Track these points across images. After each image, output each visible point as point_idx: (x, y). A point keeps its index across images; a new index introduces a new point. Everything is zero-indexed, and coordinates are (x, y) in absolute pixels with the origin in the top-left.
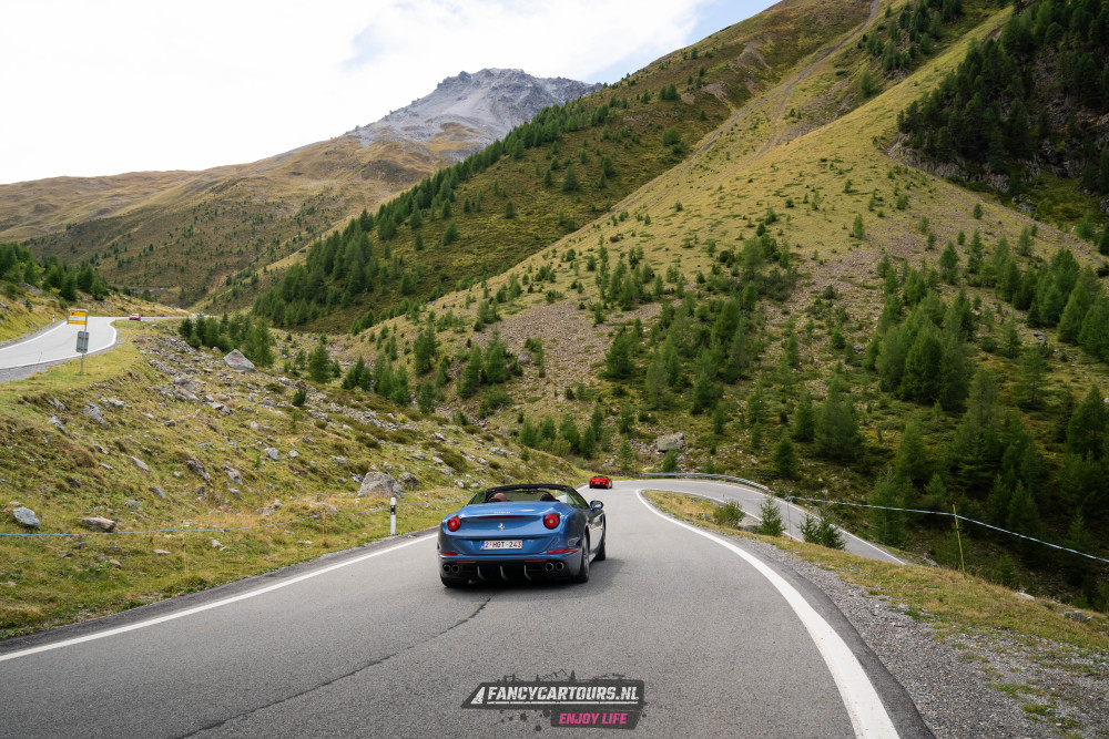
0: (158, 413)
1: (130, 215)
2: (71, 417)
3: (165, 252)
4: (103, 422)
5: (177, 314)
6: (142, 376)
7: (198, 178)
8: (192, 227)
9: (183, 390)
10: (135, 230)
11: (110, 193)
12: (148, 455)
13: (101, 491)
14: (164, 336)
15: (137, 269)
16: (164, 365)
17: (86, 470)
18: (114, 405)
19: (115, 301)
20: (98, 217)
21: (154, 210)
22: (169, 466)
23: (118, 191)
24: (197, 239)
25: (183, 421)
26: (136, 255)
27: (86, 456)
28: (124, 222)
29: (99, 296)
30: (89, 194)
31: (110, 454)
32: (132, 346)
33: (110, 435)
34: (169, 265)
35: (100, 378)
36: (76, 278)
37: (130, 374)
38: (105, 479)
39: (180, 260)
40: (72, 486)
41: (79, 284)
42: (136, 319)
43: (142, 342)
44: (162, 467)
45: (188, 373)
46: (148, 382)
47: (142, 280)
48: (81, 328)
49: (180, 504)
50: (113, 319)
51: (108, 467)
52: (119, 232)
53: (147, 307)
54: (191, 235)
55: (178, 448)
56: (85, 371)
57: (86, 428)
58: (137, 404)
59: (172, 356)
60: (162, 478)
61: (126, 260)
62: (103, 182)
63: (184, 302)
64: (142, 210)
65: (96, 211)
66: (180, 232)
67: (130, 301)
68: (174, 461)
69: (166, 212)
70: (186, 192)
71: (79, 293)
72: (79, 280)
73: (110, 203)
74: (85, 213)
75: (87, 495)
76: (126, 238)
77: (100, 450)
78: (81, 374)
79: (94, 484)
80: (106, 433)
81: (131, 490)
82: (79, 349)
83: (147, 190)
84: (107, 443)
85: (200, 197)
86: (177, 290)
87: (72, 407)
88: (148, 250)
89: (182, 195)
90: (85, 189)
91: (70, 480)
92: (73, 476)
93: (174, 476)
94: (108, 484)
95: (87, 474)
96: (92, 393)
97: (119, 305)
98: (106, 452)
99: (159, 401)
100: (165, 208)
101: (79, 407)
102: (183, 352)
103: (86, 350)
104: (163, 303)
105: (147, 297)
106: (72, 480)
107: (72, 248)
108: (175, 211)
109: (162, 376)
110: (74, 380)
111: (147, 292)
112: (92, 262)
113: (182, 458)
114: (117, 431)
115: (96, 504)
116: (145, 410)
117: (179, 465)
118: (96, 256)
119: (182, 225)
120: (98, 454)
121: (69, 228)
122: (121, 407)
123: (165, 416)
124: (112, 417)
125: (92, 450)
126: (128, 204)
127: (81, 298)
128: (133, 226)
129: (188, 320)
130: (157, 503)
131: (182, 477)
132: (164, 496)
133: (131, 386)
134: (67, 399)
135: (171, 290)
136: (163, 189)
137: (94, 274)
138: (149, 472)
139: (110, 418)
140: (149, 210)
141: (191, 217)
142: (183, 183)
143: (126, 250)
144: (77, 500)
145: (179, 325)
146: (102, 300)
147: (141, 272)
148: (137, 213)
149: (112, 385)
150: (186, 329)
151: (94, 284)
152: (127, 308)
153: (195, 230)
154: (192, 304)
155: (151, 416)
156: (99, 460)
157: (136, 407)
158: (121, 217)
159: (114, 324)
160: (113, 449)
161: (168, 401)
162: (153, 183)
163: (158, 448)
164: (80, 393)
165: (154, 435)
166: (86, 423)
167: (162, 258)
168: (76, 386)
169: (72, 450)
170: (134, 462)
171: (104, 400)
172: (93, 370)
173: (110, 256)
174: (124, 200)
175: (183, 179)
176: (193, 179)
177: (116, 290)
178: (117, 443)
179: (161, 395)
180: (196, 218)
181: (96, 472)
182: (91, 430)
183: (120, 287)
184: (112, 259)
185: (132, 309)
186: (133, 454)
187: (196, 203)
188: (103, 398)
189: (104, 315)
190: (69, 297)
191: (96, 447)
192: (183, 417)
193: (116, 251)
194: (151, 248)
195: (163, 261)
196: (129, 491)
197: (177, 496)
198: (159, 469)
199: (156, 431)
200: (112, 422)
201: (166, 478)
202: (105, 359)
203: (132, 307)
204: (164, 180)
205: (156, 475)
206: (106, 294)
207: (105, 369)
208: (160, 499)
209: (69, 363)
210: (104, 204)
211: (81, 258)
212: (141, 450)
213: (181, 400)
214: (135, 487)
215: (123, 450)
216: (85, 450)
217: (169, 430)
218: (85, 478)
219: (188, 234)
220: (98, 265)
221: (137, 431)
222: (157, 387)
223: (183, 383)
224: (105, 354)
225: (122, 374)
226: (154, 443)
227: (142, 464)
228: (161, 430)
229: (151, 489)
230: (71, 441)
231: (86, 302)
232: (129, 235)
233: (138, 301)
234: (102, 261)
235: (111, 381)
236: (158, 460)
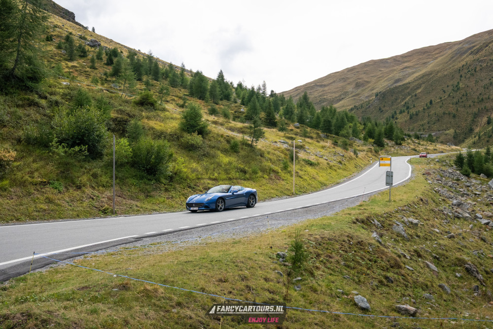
0: (442, 228)
1: (415, 80)
2: (385, 232)
3: (441, 104)
4: (405, 235)
5: (452, 150)
6: (430, 201)
7: (460, 46)
8: (458, 83)
9: (459, 210)
10: (419, 91)
11: (401, 67)
12: (437, 259)
13: (406, 286)
14: (444, 168)
15: (422, 119)
16: (444, 191)
17: (396, 270)
18: (412, 223)
19: (409, 144)
20: (394, 85)
21: (431, 74)
22: (452, 268)
23: (406, 64)
24: (463, 92)
25: (460, 234)
26: (421, 109)
27: (396, 260)
28: (412, 86)
29: (399, 142)
30: (387, 70)
31: (411, 259)
32: (422, 178)
33: (411, 245)
34: (444, 113)
35: (402, 204)
36: (383, 130)
37: (422, 200)
38: (409, 278)
39: (452, 109)
40: (388, 281)
41: (386, 134)
42: (424, 157)
43: (429, 174)
44: (447, 269)
45: (462, 196)
46: (434, 205)
47: (426, 127)
48: (388, 169)
49: (462, 298)
50: (408, 158)
51: (410, 268)
52: (409, 94)
53: (431, 147)
54: (458, 89)
55: (458, 255)
56: (392, 199)
57: (395, 240)
58: (427, 222)
59: (450, 183)
60: (447, 278)
61: (414, 113)
62: (396, 60)
63: (457, 140)
64: (423, 76)
65: (393, 81)
66: (451, 88)
67: (419, 144)
68: (456, 265)
69: (439, 74)
70: (453, 57)
71: (386, 141)
72: (385, 131)
73: (401, 74)
74: (385, 84)
75: (398, 288)
76: (414, 98)
77: (405, 256)
78: (390, 201)
79: (402, 281)
80: (408, 244)
81: (427, 286)
82: (387, 184)
83: (425, 61)
84: (409, 251)
85: (463, 60)
86: (451, 131)
87: (385, 225)
88: (429, 104)
89: (450, 60)
90: (385, 67)
91: (387, 278)
92: (388, 275)
93: (456, 276)
94: (411, 281)
95: (397, 273)
96: (397, 215)
97: (412, 147)
98: (408, 258)
99: (442, 219)
100: (438, 72)
101: (389, 225)
102: (458, 180)
103: (392, 184)
104: (442, 143)
105: (431, 140)
106: (388, 278)
107: (380, 109)
108: (446, 73)
109: (444, 200)
110: (386, 205)
111: (430, 135)
112: (393, 117)
113: (461, 262)
114: (415, 242)
115: (404, 295)
116: (433, 226)
117: (459, 268)
118: (395, 113)
119: (451, 83)
120: (403, 259)
121: (377, 95)
122: (416, 224)
123: (447, 230)
124: (411, 231)
125: (399, 257)
126: (413, 73)
127: (387, 144)
128: (418, 88)
129: (461, 155)
130: (445, 296)
131: (461, 277)
132: (449, 292)
133: (423, 209)
134: (382, 219)
135: (447, 132)
136: (436, 58)
137: (394, 126)
138: (438, 273)
139: (410, 233)
140: (428, 75)
141: (457, 76)
142: (450, 51)
143: (414, 106)
144: (391, 292)
145: (454, 158)
146: (400, 144)
147: (425, 121)
148: (420, 79)
149: (409, 209)
150: (460, 161)
151: (395, 133)
152: (417, 149)
153: (461, 85)
154: (463, 141)
155: (437, 231)
156: (404, 264)
157: (427, 224)
158: (409, 83)
159: (410, 162)
160: (413, 255)
161: (449, 219)
162: (429, 55)
163: (444, 255)
164: (390, 215)
165: (440, 245)
166: (395, 236)
167: (439, 109)
168: (387, 210)
169: (387, 256)
170: (428, 266)
171: (405, 219)
172: (397, 198)
173: (404, 112)
174: (410, 71)
175: (450, 48)
176: (456, 47)
177: (409, 136)
178: (415, 251)
179: (444, 214)
180: (461, 76)
181: (403, 272)
182: (398, 241)
183: (412, 133)
184: (405, 114)
185: (421, 149)
186: (426, 259)
187: (460, 65)
188: (405, 218)
189: (402, 155)
190: (380, 144)
191: (402, 254)
192: (460, 231)
193: (408, 108)
194: (431, 102)
195: (440, 111)
196: (425, 287)
197: (458, 291)
198: (445, 271)
199: (441, 242)
200: (411, 236)
201: (450, 277)
202: (405, 189)
203: (421, 148)
204: (437, 52)
205: (443, 275)
206: (403, 139)
207: (405, 197)
208: (447, 293)
209: (381, 193)
210: (397, 75)
211: (386, 115)
212: (432, 256)
213: (459, 218)
214: (429, 284)
215: (419, 256)
216: (395, 256)
217: (451, 241)
218: (396, 276)
219: (456, 89)
220: (396, 119)
221: (428, 242)
222: (441, 208)
223: (459, 205)
224: (404, 185)
225: (416, 200)
226: (440, 251)
227: (433, 266)
228: (445, 242)
229: (440, 286)
230: (386, 250)
231: (390, 147)
232: (416, 95)
233: (425, 143)
234: (399, 116)
235: (409, 206)
236: (443, 264)
